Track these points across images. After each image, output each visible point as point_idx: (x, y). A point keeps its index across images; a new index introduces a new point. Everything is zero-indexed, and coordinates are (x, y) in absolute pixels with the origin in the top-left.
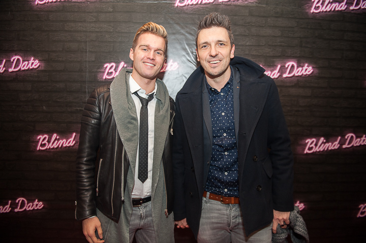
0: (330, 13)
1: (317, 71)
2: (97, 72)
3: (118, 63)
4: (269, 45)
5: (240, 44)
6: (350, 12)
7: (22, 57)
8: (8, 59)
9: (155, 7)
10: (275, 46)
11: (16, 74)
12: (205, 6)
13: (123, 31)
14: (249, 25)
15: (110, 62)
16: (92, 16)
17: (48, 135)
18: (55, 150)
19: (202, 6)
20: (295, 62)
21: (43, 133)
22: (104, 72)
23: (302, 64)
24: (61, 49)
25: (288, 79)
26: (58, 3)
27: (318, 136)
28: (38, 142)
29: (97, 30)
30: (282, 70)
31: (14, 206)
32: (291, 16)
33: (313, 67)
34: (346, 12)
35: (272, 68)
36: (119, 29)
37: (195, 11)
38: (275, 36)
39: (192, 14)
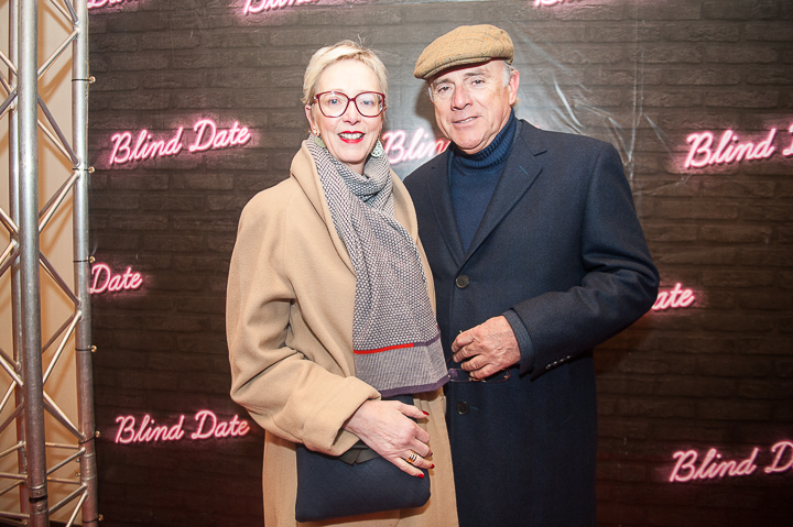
3: (410, 130)
4: (749, 84)
5: (680, 82)
7: (215, 121)
8: (188, 127)
9: (490, 10)
10: (763, 85)
11: (204, 156)
12: (600, 2)
14: (701, 41)
15: (394, 130)
24: (294, 105)
26: (287, 10)
30: (781, 140)
31: (190, 426)
35: (757, 136)
36: (413, 58)
37: (578, 15)
38: (762, 63)
39: (572, 20)
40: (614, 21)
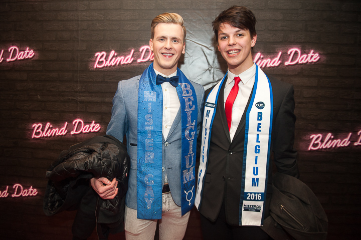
1: (324, 58)
2: (88, 61)
3: (108, 52)
4: (269, 30)
7: (18, 47)
8: (6, 50)
10: (276, 30)
11: (13, 64)
13: (114, 19)
15: (101, 51)
16: (83, 4)
17: (42, 124)
18: (49, 139)
20: (299, 49)
21: (37, 121)
22: (95, 61)
23: (307, 51)
24: (54, 39)
25: (289, 67)
27: (324, 132)
28: (33, 130)
29: (89, 19)
30: (284, 58)
31: (11, 191)
33: (319, 54)
35: (272, 56)
36: (109, 17)
38: (276, 20)
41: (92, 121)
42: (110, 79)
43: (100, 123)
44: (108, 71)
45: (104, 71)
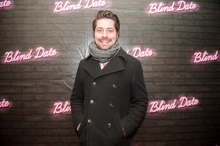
0: (163, 13)
1: (155, 54)
3: (14, 51)
6: (177, 12)
9: (40, 13)
10: (125, 37)
12: (74, 11)
13: (18, 30)
15: (9, 51)
19: (72, 11)
20: (139, 47)
22: (5, 58)
23: (144, 49)
27: (159, 99)
29: (1, 30)
32: (135, 16)
33: (152, 51)
34: (174, 13)
36: (16, 28)
37: (67, 15)
38: (124, 30)
39: (66, 17)
40: (79, 17)
41: (3, 99)
42: (16, 70)
43: (9, 101)
44: (14, 65)
45: (11, 65)
